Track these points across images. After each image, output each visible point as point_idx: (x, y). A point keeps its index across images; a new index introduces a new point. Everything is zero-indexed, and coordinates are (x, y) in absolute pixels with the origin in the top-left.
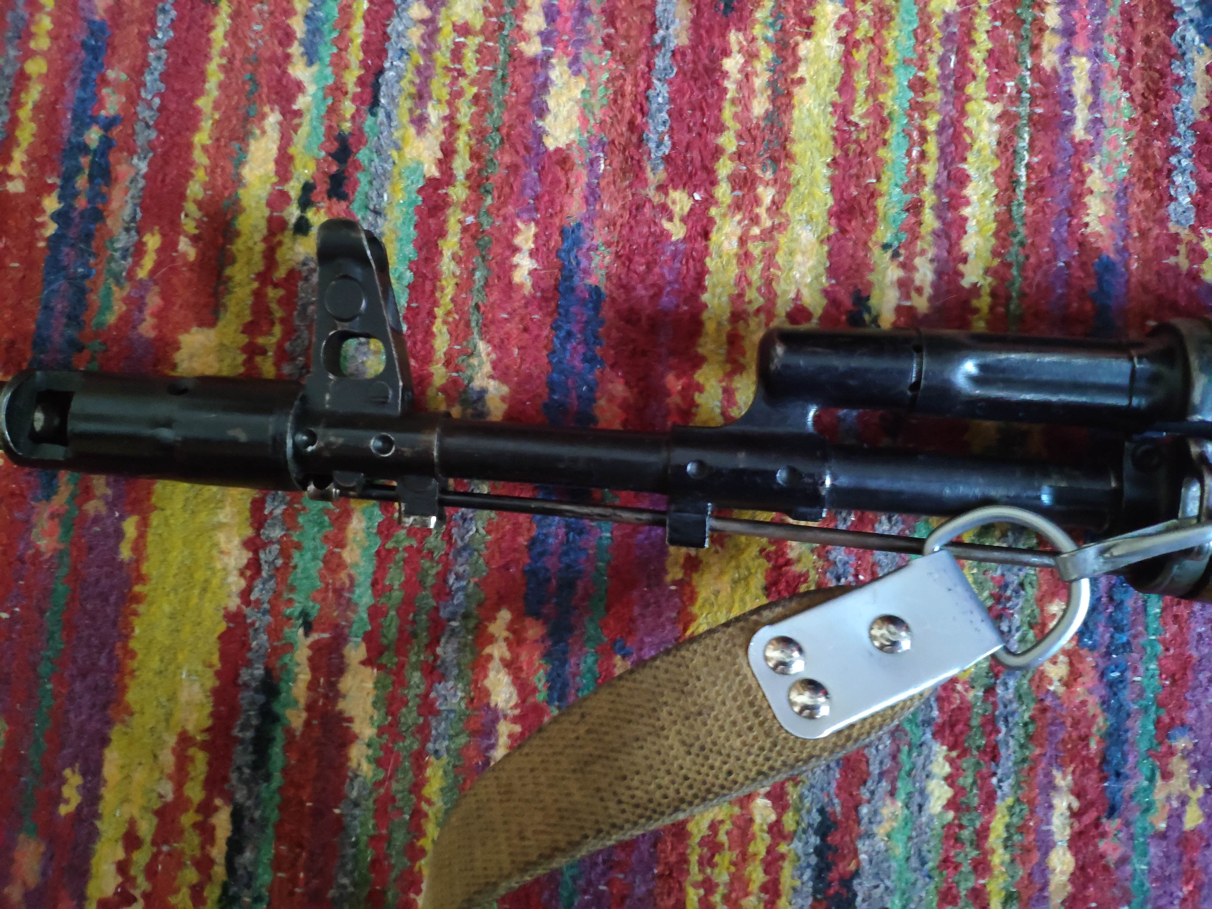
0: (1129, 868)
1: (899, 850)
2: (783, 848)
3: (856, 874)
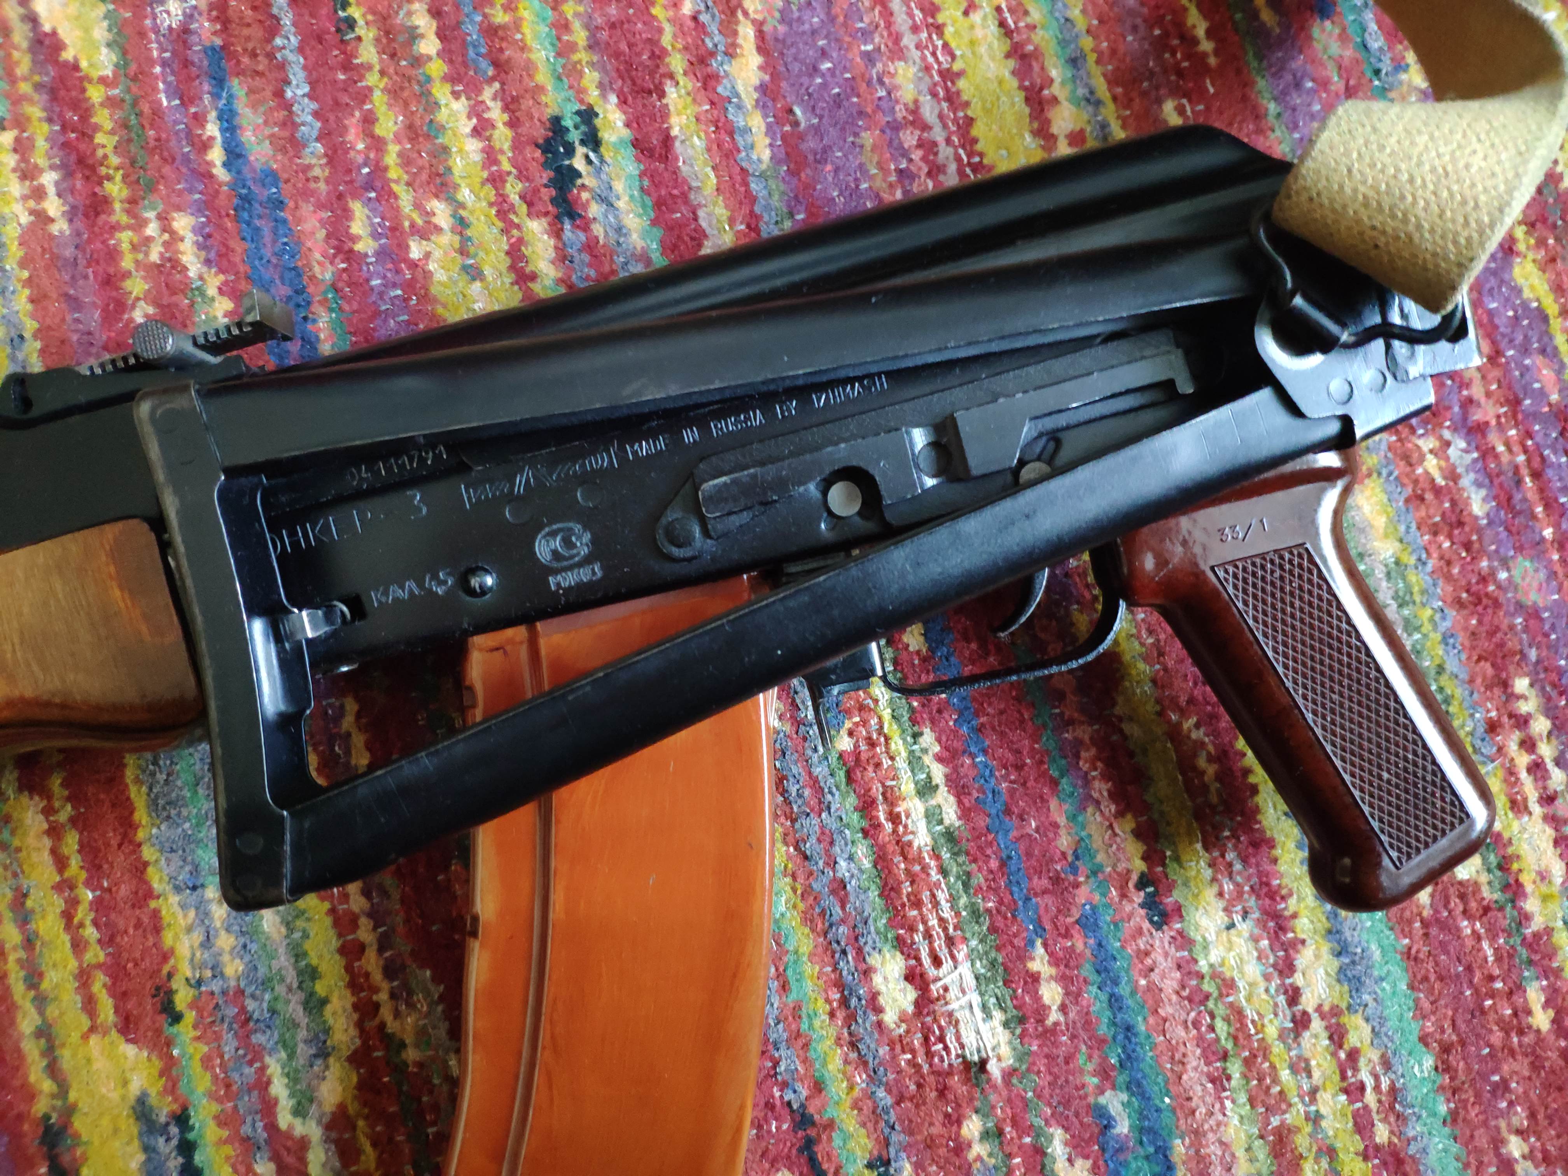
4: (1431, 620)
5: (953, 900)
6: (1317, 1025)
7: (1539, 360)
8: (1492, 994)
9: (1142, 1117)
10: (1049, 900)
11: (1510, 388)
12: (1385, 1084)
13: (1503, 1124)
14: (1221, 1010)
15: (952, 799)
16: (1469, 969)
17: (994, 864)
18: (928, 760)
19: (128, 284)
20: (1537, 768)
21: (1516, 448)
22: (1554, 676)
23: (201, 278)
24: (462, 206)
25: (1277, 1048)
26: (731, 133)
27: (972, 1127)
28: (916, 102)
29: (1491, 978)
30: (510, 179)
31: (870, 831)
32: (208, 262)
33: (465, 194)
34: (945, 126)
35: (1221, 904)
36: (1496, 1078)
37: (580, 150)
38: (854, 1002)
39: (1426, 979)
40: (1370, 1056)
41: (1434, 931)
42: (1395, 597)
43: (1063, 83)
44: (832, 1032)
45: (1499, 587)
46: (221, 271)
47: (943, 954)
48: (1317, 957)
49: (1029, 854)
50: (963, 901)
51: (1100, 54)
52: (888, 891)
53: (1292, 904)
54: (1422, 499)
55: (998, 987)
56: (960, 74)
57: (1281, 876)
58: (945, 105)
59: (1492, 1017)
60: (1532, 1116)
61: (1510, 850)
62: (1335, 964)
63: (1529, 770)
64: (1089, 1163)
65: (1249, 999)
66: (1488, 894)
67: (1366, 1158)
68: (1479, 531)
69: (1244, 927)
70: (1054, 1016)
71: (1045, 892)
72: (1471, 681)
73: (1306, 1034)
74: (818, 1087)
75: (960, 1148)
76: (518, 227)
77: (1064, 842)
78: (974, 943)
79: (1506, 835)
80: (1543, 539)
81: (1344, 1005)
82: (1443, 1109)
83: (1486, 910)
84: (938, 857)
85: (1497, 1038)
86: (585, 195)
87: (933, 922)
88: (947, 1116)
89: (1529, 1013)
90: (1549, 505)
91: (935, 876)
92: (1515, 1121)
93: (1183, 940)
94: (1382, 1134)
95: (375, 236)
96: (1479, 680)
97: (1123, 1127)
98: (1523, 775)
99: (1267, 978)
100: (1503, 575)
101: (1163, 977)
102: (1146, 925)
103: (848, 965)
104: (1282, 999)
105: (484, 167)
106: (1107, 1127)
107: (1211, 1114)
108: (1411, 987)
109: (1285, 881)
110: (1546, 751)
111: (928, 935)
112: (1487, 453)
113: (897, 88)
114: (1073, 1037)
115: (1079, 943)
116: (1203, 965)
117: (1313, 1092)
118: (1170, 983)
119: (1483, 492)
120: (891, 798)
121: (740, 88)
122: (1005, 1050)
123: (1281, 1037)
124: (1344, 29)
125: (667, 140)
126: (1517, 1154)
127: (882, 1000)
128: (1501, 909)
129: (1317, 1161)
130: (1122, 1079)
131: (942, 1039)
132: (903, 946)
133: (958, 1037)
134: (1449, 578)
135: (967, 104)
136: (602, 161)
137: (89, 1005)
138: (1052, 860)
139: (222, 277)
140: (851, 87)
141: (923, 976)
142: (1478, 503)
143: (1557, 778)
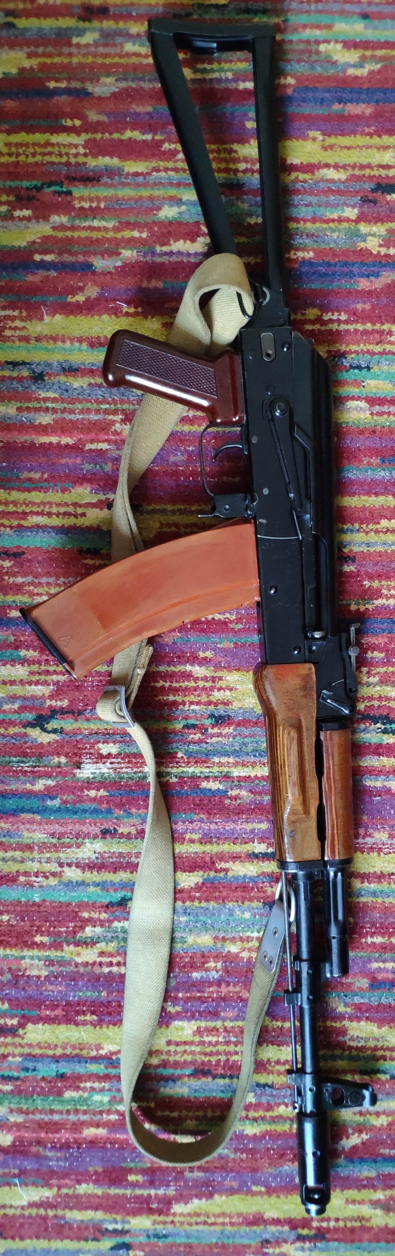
5: (127, 773)
6: (59, 869)
7: (235, 1014)
8: (50, 926)
9: (50, 809)
10: (119, 801)
11: (229, 1000)
12: (36, 884)
13: (13, 916)
14: (72, 842)
16: (60, 921)
17: (133, 788)
18: (168, 778)
19: (377, 581)
20: (111, 964)
21: (210, 994)
23: (373, 604)
24: (374, 687)
25: (56, 855)
26: (376, 775)
27: (63, 760)
28: (373, 837)
29: (54, 928)
30: (379, 703)
32: (377, 607)
33: (378, 688)
34: (363, 844)
35: (102, 852)
36: (26, 919)
37: (383, 727)
38: (108, 736)
39: (61, 907)
40: (45, 883)
41: (74, 914)
43: (368, 887)
44: (101, 728)
46: (373, 610)
47: (113, 766)
48: (78, 876)
49: (133, 799)
50: (126, 776)
51: (376, 903)
52: (134, 756)
53: (95, 873)
54: (203, 957)
55: (99, 778)
56: (379, 854)
57: (105, 872)
58: (369, 846)
59: (44, 924)
60: (12, 926)
61: (89, 947)
62: (74, 881)
63: (111, 962)
64: (42, 790)
65: (73, 851)
66: (79, 935)
67: (17, 872)
68: (187, 973)
69: (93, 857)
70: (86, 792)
71: (121, 800)
73: (57, 865)
74: (88, 720)
75: (59, 755)
76: (363, 702)
77: (134, 810)
78: (113, 775)
79: (94, 947)
80: (179, 992)
81: (62, 879)
82: (23, 900)
83: (75, 933)
84: (140, 772)
85: (37, 923)
86: (368, 724)
87: (123, 765)
88: (69, 754)
89: (41, 936)
91: (135, 770)
92: (12, 920)
93: (95, 837)
94: (22, 879)
95: (372, 658)
97: (49, 803)
99: (77, 859)
101: (87, 827)
102: (103, 827)
103: (118, 737)
104: (69, 861)
105: (386, 697)
106: (51, 798)
107: (44, 829)
108: (60, 902)
109: (103, 873)
110: (116, 969)
111: (119, 763)
112: (211, 984)
113: (379, 832)
114: (79, 796)
115: (104, 806)
116: (86, 840)
117: (40, 862)
118: (85, 829)
119: (199, 978)
120: (160, 764)
121: (391, 782)
122: (81, 775)
123: (59, 857)
124: (364, 990)
125: (379, 755)
126: (3, 917)
127: (106, 744)
128: (74, 938)
129: (21, 857)
130: (63, 807)
131: (90, 758)
132: (118, 755)
133: (89, 763)
135: (369, 854)
136: (378, 733)
138: (129, 805)
139: (371, 610)
140: (383, 818)
141: (109, 758)
142: (196, 975)
143: (106, 970)
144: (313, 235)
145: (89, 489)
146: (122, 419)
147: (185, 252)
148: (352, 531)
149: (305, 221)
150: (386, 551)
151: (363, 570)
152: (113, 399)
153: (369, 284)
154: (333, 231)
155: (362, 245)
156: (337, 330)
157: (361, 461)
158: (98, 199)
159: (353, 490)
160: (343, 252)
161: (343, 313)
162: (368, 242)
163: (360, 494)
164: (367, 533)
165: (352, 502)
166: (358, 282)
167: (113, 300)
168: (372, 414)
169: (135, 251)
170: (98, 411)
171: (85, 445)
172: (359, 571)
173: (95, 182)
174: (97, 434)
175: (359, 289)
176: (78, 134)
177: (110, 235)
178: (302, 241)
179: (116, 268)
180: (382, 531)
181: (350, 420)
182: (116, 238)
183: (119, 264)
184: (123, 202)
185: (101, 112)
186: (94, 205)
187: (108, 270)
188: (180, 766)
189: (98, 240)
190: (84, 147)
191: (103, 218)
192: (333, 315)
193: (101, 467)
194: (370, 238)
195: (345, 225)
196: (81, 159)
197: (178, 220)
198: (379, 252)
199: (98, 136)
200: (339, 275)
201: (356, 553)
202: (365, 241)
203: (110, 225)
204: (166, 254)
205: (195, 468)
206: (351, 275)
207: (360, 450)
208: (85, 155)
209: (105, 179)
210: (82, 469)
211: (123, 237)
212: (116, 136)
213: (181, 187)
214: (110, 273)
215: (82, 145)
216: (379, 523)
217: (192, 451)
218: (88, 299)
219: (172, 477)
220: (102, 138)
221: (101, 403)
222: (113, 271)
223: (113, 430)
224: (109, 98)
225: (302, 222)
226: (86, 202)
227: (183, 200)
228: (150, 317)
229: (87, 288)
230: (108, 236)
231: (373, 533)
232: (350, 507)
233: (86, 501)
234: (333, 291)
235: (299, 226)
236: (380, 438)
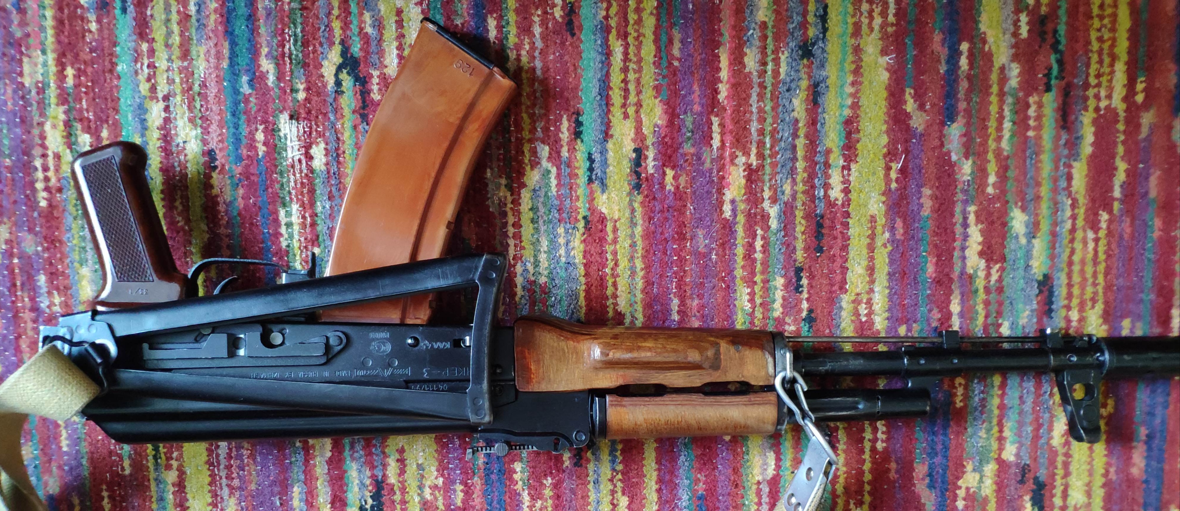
0: (928, 307)
1: (1021, 306)
2: (1066, 302)
3: (1037, 296)
4: (74, 239)
5: (289, 181)
6: (160, 95)
8: (87, 87)
9: (236, 81)
10: (252, 171)
11: (15, 323)
12: (139, 65)
13: (96, 36)
14: (196, 112)
15: (280, 218)
16: (94, 99)
17: (270, 190)
18: (286, 236)
19: (551, 494)
20: (46, 169)
21: (20, 298)
22: (29, 203)
23: (523, 490)
24: (419, 494)
25: (178, 91)
26: (307, 500)
27: (301, 96)
28: (230, 497)
29: (85, 93)
30: (398, 502)
31: (314, 215)
32: (519, 495)
33: (417, 499)
34: (221, 484)
35: (186, 152)
36: (94, 55)
37: (368, 507)
38: (335, 155)
39: (112, 101)
40: (142, 77)
41: (104, 118)
42: (86, 251)
43: (169, 491)
44: (346, 146)
45: (42, 245)
46: (515, 490)
47: (297, 163)
48: (154, 121)
49: (256, 190)
50: (285, 180)
51: (150, 500)
52: (312, 191)
53: (159, 144)
54: (65, 288)
55: (279, 144)
56: (210, 504)
57: (160, 156)
58: (219, 493)
59: (89, 78)
60: (84, 37)
61: (65, 140)
62: (147, 116)
63: (49, 169)
64: (261, 69)
65: (185, 113)
66: (79, 126)
67: (153, 39)
68: (44, 269)
69: (179, 140)
70: (261, 127)
71: (253, 175)
72: (64, 210)
73: (165, 93)
74: (355, 127)
75: (307, 89)
76: (399, 482)
77: (241, 191)
78: (284, 163)
79: (65, 147)
80: (19, 258)
81: (148, 99)
82: (118, 49)
83: (81, 120)
85: (89, 70)
86: (370, 488)
87: (298, 175)
88: (309, 103)
89: (74, 76)
90: (12, 272)
91: (293, 192)
92: (91, 36)
93: (205, 142)
94: (145, 46)
95: (455, 491)
96: (61, 210)
97: (245, 79)
98: (52, 168)
99: (175, 119)
100: (39, 248)
101: (215, 131)
102: (217, 152)
103: (334, 169)
104: (172, 109)
106: (251, 81)
107: (210, 74)
108: (119, 99)
109: (159, 153)
110: (40, 175)
111: (301, 171)
112: (32, 299)
113: (236, 504)
114: (256, 118)
115: (245, 152)
116: (199, 130)
117: (168, 70)
118: (214, 128)
119: (39, 284)
120: (303, 225)
122: (282, 121)
123: (176, 94)
124: (46, 487)
125: (334, 502)
126: (94, 24)
127: (324, 152)
128: (75, 119)
129: (173, 44)
130: (240, 97)
131: (305, 132)
132: (312, 170)
133: (298, 131)
134: (62, 253)
136: (360, 500)
137: (615, 230)
138: (247, 186)
139: (515, 488)
141: (306, 157)
142: (42, 279)
143: (38, 163)
144: (984, 406)
145: (659, 122)
146: (751, 165)
147: (967, 244)
148: (613, 462)
149: (1002, 396)
150: (589, 504)
151: (565, 476)
152: (778, 153)
153: (921, 477)
154: (988, 431)
155: (969, 467)
156: (864, 438)
157: (700, 471)
158: (1039, 128)
159: (663, 462)
160: (961, 444)
161: (884, 445)
162: (973, 474)
163: (659, 470)
164: (611, 480)
165: (650, 461)
166: (924, 463)
167: (906, 149)
168: (759, 483)
169: (969, 178)
170: (761, 132)
171: (717, 115)
172: (564, 471)
173: (1062, 123)
174: (731, 132)
175: (915, 465)
176: (1125, 99)
177: (992, 144)
178: (976, 392)
179: (949, 153)
180: (613, 499)
181: (751, 456)
182: (988, 152)
183: (954, 158)
184: (1033, 161)
185: (1153, 128)
186: (1032, 123)
187: (945, 143)
188: (302, 252)
189: (986, 128)
190: (1108, 108)
191: (1013, 134)
192: (883, 433)
193: (689, 138)
194: (977, 476)
195: (995, 445)
196: (1092, 103)
197: (1008, 235)
198: (960, 488)
199: (1121, 127)
200: (932, 440)
201: (586, 468)
202: (974, 470)
203: (1005, 144)
204: (965, 219)
205: (688, 263)
206: (932, 455)
207: (714, 469)
208: (1097, 109)
209: (1064, 137)
210: (685, 113)
211: (989, 161)
212: (1120, 150)
213: (1050, 237)
214: (942, 145)
215: (1110, 105)
216: (624, 494)
217: (710, 259)
218: (908, 116)
219: (677, 233)
220: (1118, 131)
221: (772, 136)
222: (944, 150)
223: (737, 153)
224: (1169, 138)
225: (1000, 392)
226: (1035, 111)
227: (1034, 241)
228: (884, 199)
229: (924, 115)
230: (990, 142)
231: (611, 487)
232: (644, 459)
233: (644, 120)
234: (913, 433)
235: (996, 389)
236: (729, 494)
